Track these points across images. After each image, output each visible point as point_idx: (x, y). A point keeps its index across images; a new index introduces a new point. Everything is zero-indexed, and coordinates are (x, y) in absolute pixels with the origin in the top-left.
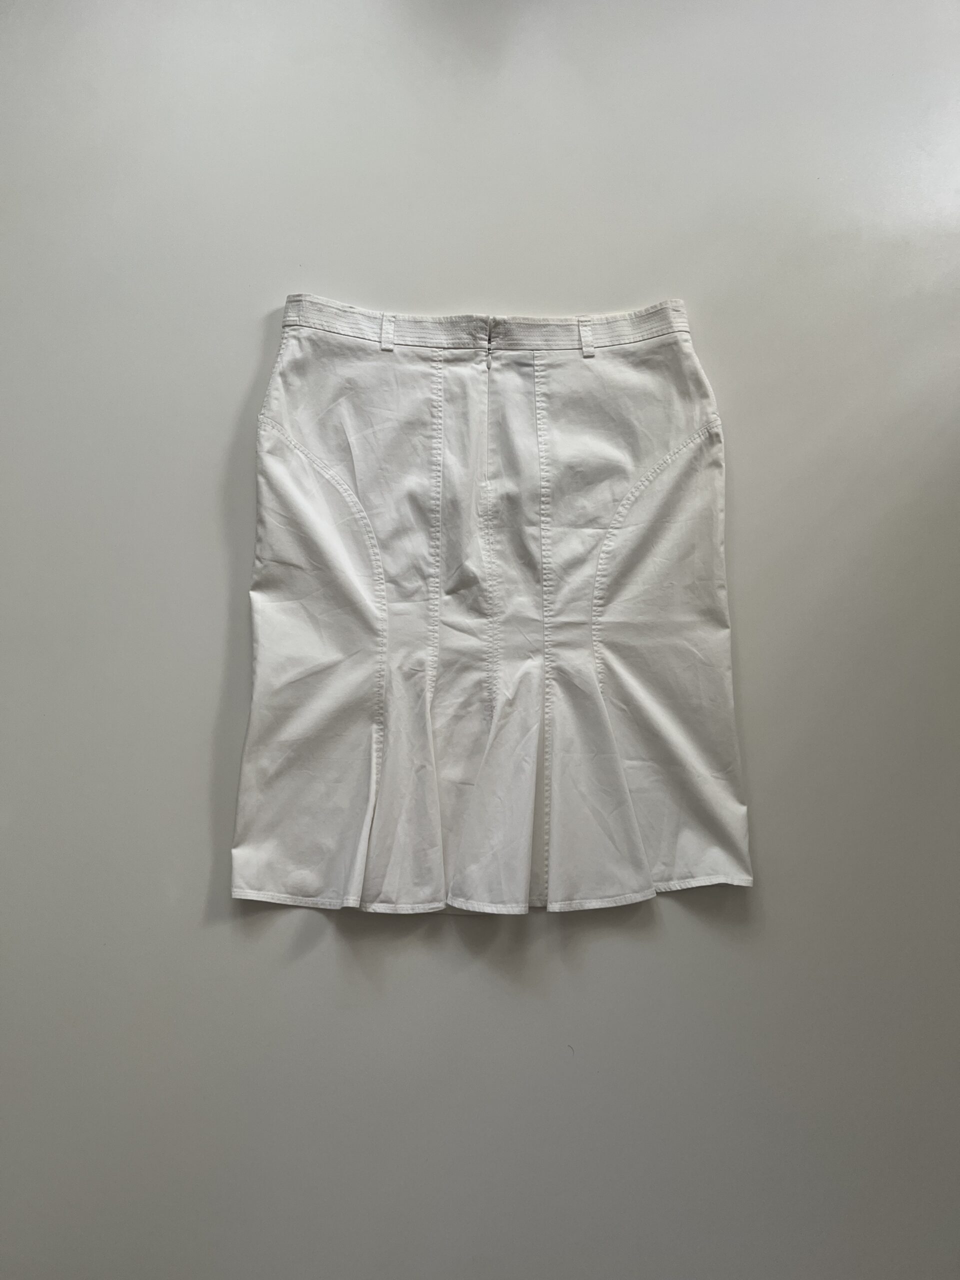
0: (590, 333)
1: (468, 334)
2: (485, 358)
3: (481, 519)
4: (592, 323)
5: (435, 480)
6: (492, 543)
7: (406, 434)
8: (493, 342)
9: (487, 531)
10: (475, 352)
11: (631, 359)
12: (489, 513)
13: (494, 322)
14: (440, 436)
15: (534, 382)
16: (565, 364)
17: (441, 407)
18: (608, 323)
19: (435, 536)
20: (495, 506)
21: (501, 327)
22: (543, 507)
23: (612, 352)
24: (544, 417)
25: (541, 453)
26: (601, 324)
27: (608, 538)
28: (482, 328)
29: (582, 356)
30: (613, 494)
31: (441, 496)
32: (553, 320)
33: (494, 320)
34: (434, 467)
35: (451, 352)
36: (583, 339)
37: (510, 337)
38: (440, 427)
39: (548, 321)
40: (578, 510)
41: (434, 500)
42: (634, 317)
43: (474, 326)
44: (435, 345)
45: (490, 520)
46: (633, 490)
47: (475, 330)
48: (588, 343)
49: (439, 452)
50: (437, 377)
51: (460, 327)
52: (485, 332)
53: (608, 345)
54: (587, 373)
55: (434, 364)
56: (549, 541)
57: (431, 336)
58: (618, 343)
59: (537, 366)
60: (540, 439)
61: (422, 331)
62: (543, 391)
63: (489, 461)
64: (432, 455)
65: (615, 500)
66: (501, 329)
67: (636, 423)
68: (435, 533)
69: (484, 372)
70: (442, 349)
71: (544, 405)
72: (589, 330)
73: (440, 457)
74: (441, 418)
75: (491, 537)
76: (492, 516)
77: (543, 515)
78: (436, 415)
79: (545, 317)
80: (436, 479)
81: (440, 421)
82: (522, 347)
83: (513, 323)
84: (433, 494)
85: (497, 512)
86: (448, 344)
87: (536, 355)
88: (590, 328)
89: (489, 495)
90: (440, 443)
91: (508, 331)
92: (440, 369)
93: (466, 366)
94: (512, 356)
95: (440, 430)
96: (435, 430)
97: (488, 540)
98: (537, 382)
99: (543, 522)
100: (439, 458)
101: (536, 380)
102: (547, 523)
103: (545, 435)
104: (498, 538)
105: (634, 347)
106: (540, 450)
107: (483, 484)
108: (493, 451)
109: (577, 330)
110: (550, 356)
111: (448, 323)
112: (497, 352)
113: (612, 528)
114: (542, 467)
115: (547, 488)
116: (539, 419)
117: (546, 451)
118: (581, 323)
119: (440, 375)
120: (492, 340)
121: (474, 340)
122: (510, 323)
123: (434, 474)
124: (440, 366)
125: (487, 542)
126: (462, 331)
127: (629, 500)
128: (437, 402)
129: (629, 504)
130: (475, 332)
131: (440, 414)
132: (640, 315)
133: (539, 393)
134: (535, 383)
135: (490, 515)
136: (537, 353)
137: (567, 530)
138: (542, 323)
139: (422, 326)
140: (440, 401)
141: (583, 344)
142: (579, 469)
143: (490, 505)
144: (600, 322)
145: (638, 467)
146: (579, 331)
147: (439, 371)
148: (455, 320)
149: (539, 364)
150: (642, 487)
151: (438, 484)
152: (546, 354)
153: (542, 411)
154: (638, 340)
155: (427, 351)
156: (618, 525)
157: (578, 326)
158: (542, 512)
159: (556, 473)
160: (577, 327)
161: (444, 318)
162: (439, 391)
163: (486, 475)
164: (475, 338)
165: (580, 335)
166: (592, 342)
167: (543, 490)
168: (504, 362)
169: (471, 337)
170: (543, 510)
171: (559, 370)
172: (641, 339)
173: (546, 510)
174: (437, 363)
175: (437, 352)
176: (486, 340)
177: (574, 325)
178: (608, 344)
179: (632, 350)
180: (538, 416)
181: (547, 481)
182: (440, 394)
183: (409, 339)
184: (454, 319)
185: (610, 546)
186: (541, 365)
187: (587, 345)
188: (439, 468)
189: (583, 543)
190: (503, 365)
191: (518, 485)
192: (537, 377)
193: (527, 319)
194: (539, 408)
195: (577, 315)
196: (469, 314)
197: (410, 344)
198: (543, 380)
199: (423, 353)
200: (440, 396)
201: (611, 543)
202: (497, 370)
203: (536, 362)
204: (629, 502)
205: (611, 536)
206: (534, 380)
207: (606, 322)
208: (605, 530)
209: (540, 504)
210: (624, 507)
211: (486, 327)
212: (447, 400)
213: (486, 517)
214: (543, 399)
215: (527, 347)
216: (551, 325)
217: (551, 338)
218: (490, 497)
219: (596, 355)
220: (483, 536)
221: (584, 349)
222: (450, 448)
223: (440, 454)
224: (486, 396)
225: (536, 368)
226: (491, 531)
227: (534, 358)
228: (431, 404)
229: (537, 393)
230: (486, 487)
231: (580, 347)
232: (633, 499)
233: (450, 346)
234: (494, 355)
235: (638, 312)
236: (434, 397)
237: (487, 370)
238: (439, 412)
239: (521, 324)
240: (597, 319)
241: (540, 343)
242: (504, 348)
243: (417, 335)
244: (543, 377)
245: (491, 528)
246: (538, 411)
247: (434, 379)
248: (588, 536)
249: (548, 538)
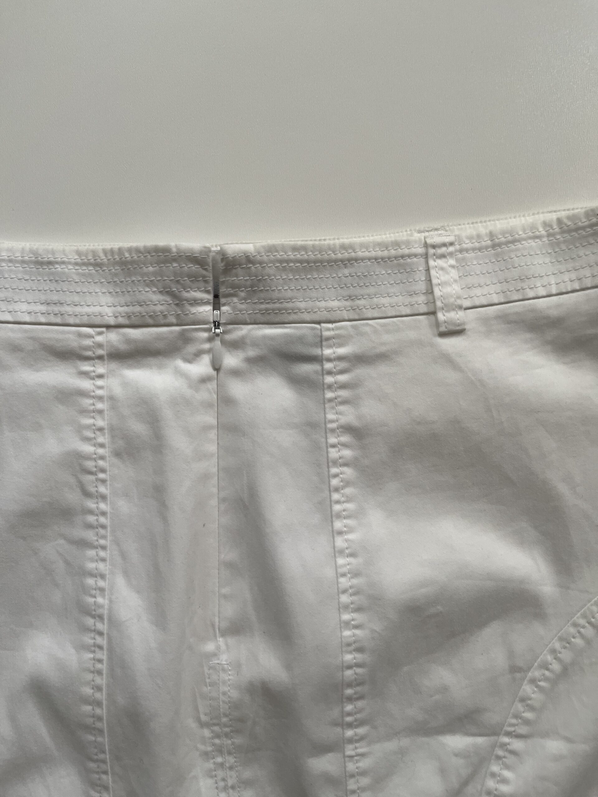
0: (454, 273)
1: (161, 292)
2: (207, 346)
3: (207, 733)
4: (458, 247)
5: (92, 656)
6: (233, 787)
7: (24, 539)
8: (224, 305)
9: (219, 760)
10: (183, 333)
11: (551, 334)
12: (224, 720)
13: (222, 260)
14: (102, 542)
15: (324, 398)
16: (396, 352)
17: (103, 471)
18: (494, 246)
19: (99, 779)
20: (236, 706)
21: (239, 271)
22: (349, 708)
23: (504, 318)
24: (347, 483)
25: (342, 580)
26: (480, 249)
27: (499, 758)
28: (194, 278)
29: (436, 333)
30: (511, 654)
31: (104, 697)
32: (363, 246)
33: (223, 254)
34: (90, 621)
35: (124, 335)
36: (437, 292)
37: (262, 295)
38: (102, 520)
39: (354, 251)
40: (431, 696)
41: (90, 704)
42: (557, 230)
43: (175, 274)
44: (85, 320)
45: (227, 735)
46: (557, 645)
47: (178, 282)
48: (452, 300)
49: (101, 583)
50: (93, 397)
51: (143, 275)
52: (202, 284)
53: (496, 301)
54: (451, 376)
55: (86, 367)
56: (365, 781)
57: (76, 299)
58: (521, 297)
59: (329, 360)
60: (340, 542)
61: (53, 286)
62: (343, 420)
63: (224, 591)
64: (86, 590)
65: (514, 669)
66: (240, 277)
67: (563, 488)
68: (97, 773)
69: (204, 380)
70: (104, 329)
71: (347, 453)
72: (453, 267)
73: (103, 596)
74: (103, 498)
75: (229, 773)
76: (231, 726)
77: (350, 725)
78: (92, 490)
79: (346, 241)
80: (94, 652)
81: (102, 506)
82: (293, 317)
83: (271, 262)
84: (88, 691)
85: (241, 720)
86: (116, 317)
87: (326, 334)
88: (452, 262)
89: (224, 676)
90: (103, 560)
91: (259, 280)
92: (101, 376)
93: (160, 367)
94: (272, 338)
95: (103, 527)
96: (90, 526)
97: (223, 780)
98: (330, 400)
99: (350, 741)
100: (100, 600)
101: (329, 395)
102: (362, 738)
103: (351, 530)
104: (247, 774)
105: (558, 306)
106: (340, 571)
107: (210, 647)
108: (230, 565)
109: (422, 268)
110: (362, 334)
111: (115, 263)
112: (235, 329)
113: (508, 734)
114: (346, 617)
115: (358, 665)
116: (337, 490)
117: (356, 574)
118: (431, 251)
119: (100, 392)
120: (223, 300)
121: (177, 305)
122: (261, 263)
123: (88, 639)
124: (101, 370)
125: (222, 784)
126: (148, 286)
127: (548, 669)
128: (95, 460)
129: (546, 679)
130: (179, 286)
131: (102, 489)
132: (573, 226)
133: (333, 425)
134: (324, 401)
135: (225, 726)
136: (328, 330)
137: (405, 742)
138: (340, 256)
139: (53, 274)
140: (102, 458)
141: (439, 304)
142: (432, 610)
143: (224, 702)
144: (477, 245)
145: (568, 588)
146: (428, 270)
147: (100, 382)
148: (129, 259)
149: (332, 356)
150: (578, 641)
151: (99, 666)
152: (350, 329)
153: (345, 469)
154: (569, 289)
155: (67, 336)
156: (523, 730)
157: (426, 256)
158: (349, 719)
159: (377, 628)
160: (422, 260)
161: (105, 252)
162: (98, 433)
163: (217, 624)
164: (179, 301)
165: (429, 280)
166: (459, 298)
167: (349, 673)
168: (252, 353)
169: (168, 299)
170: (349, 714)
171: (383, 368)
172: (577, 286)
173: (356, 713)
174: (92, 362)
175: (90, 336)
176: (207, 303)
177: (416, 255)
178: (495, 299)
179: (554, 313)
180: (335, 482)
181: (360, 650)
182: (101, 440)
183: (24, 307)
184: (127, 255)
185: (504, 781)
186: (340, 358)
187: (446, 305)
188: (100, 626)
189: (443, 771)
190: (249, 360)
191: (288, 667)
192: (330, 387)
193: (304, 248)
194: (335, 463)
195: (422, 227)
196: (161, 243)
197: (27, 319)
198: (344, 393)
199: (58, 340)
200: (102, 446)
201: (507, 774)
202: (236, 373)
203: (327, 352)
204: (547, 673)
205: (507, 754)
206: (324, 394)
207: (489, 242)
208: (493, 739)
209: (342, 702)
210: (537, 686)
211: (204, 272)
212: (117, 454)
213: (216, 728)
214: (345, 439)
215: (307, 317)
216: (363, 259)
217: (359, 291)
218: (224, 682)
219: (467, 327)
220: (210, 770)
221: (441, 316)
222: (126, 574)
223: (102, 590)
224: (213, 434)
225: (328, 366)
226: (231, 760)
227: (321, 341)
228: (80, 465)
229: (330, 426)
230: (215, 655)
231: (432, 309)
232: (556, 667)
233: (121, 320)
234: (228, 337)
235: (569, 218)
236: (88, 449)
237: (214, 373)
238: (99, 484)
239: (288, 261)
240: (470, 238)
241: (335, 304)
242: (253, 321)
243: (43, 298)
244: (343, 386)
245: (230, 753)
246: (334, 470)
247: (87, 402)
248: (456, 755)
249: (363, 773)
